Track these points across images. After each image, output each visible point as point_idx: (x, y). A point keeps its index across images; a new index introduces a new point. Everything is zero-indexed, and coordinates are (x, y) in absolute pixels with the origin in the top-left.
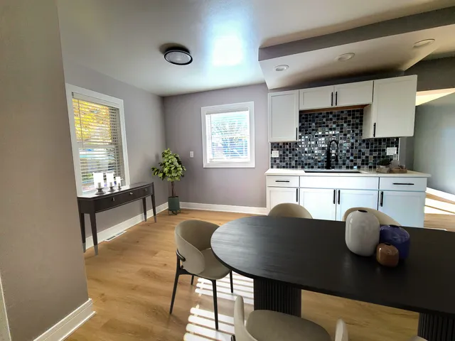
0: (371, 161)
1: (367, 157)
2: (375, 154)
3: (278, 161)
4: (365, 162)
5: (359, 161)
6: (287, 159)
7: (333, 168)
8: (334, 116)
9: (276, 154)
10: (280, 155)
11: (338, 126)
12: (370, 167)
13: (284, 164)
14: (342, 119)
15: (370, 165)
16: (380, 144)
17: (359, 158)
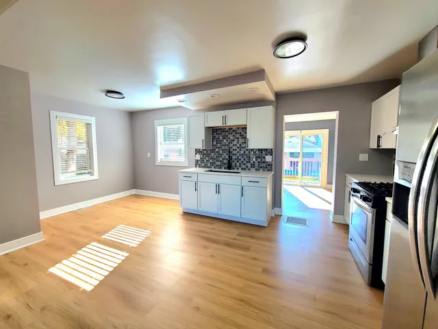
0: (256, 164)
1: (254, 162)
2: (259, 160)
3: (199, 163)
4: (253, 166)
5: (249, 165)
6: (205, 161)
7: (234, 169)
8: (234, 131)
9: (198, 157)
10: (201, 158)
11: (236, 138)
12: (256, 170)
13: (203, 165)
14: (238, 133)
15: (256, 168)
16: (262, 152)
17: (249, 162)
